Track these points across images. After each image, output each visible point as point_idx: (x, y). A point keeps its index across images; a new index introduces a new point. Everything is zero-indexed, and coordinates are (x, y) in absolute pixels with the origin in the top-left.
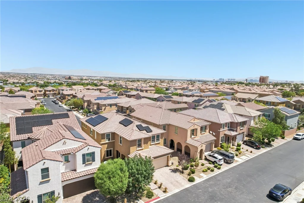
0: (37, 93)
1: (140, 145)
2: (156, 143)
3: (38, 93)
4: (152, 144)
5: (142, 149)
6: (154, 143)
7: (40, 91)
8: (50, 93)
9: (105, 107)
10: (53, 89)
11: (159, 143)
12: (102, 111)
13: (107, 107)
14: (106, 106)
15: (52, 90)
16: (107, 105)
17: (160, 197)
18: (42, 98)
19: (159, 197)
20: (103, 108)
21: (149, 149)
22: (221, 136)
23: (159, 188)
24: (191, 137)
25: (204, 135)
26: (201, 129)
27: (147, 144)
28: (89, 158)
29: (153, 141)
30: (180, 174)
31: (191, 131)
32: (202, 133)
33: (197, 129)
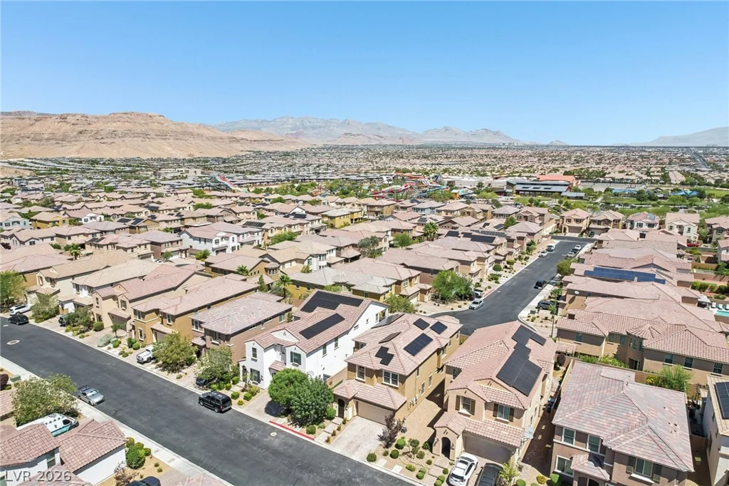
0: (570, 225)
1: (361, 375)
2: (391, 384)
4: (383, 382)
5: (364, 382)
6: (388, 383)
7: (578, 221)
9: (572, 296)
10: (607, 219)
11: (397, 388)
13: (577, 297)
15: (603, 220)
16: (576, 292)
17: (315, 440)
19: (313, 440)
20: (569, 297)
21: (372, 387)
22: (558, 456)
23: (333, 435)
24: (457, 408)
25: (502, 423)
26: (497, 408)
27: (371, 378)
28: (296, 359)
29: (387, 380)
30: (381, 445)
31: (458, 397)
32: (498, 418)
33: (474, 402)
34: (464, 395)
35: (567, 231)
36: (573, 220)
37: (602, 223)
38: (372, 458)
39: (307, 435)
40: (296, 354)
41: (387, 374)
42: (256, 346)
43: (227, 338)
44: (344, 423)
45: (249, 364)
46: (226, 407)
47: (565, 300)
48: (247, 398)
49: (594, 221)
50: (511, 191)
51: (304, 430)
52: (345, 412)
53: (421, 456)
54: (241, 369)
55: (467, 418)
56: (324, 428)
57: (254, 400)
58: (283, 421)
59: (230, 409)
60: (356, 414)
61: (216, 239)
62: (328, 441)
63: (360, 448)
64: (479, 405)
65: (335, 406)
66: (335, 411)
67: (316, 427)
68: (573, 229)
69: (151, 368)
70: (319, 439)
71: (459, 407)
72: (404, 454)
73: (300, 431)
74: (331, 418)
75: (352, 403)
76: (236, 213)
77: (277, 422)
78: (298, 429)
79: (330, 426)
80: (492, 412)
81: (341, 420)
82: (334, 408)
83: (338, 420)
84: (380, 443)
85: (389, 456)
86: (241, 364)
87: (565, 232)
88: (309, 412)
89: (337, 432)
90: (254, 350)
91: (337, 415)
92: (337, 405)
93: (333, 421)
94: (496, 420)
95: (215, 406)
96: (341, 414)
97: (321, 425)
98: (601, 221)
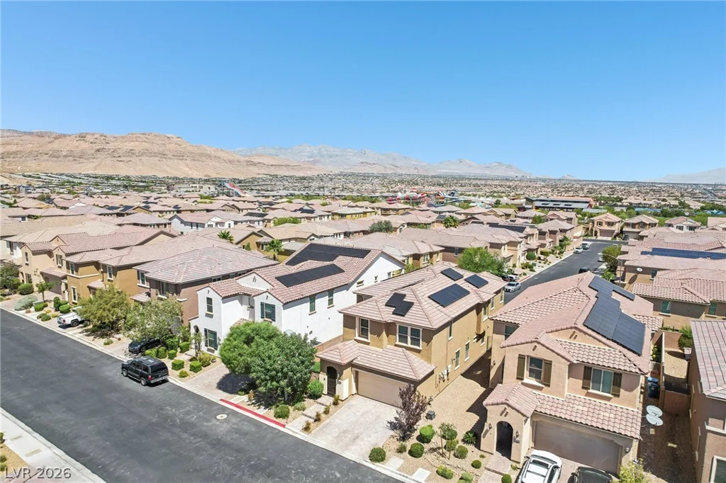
0: (602, 228)
1: (363, 333)
2: (409, 345)
3: (605, 227)
4: (398, 343)
5: (368, 344)
6: (404, 345)
7: (610, 224)
8: (634, 230)
9: (633, 274)
10: (642, 222)
11: (419, 351)
12: (625, 285)
13: (639, 276)
14: (639, 273)
15: (638, 223)
16: (638, 269)
17: (286, 426)
18: (610, 239)
19: (284, 426)
20: (629, 276)
21: (381, 350)
22: (716, 457)
23: (316, 420)
24: (520, 377)
25: (598, 400)
26: (589, 374)
27: (379, 336)
28: (269, 312)
29: (403, 339)
30: (393, 436)
31: (521, 358)
32: (591, 391)
33: (549, 364)
34: (533, 354)
35: (598, 234)
36: (604, 223)
37: (637, 226)
38: (378, 456)
39: (275, 419)
40: (268, 306)
41: (403, 330)
42: (213, 295)
43: (177, 288)
44: (335, 404)
45: (202, 323)
46: (157, 377)
47: (623, 280)
48: (194, 369)
49: (627, 225)
50: (530, 206)
51: (270, 413)
52: (338, 386)
53: (461, 455)
54: (193, 331)
55: (537, 392)
56: (304, 410)
57: (205, 372)
58: (242, 399)
59: (165, 381)
60: (354, 391)
61: (209, 223)
62: (307, 429)
63: (358, 441)
64: (559, 370)
65: (323, 378)
66: (322, 386)
67: (291, 408)
68: (604, 233)
69: (75, 334)
70: (294, 426)
71: (523, 376)
72: (433, 450)
73: (264, 415)
74: (315, 396)
75: (348, 373)
76: (239, 210)
77: (231, 401)
78: (262, 411)
79: (312, 407)
80: (580, 382)
81: (331, 400)
82: (321, 380)
83: (327, 400)
84: (392, 433)
85: (406, 454)
86: (193, 323)
87: (596, 235)
88: (278, 382)
89: (323, 416)
90: (209, 300)
91: (325, 391)
92: (326, 377)
93: (319, 400)
94: (588, 394)
95: (142, 376)
96: (332, 391)
97: (298, 405)
98: (636, 224)
